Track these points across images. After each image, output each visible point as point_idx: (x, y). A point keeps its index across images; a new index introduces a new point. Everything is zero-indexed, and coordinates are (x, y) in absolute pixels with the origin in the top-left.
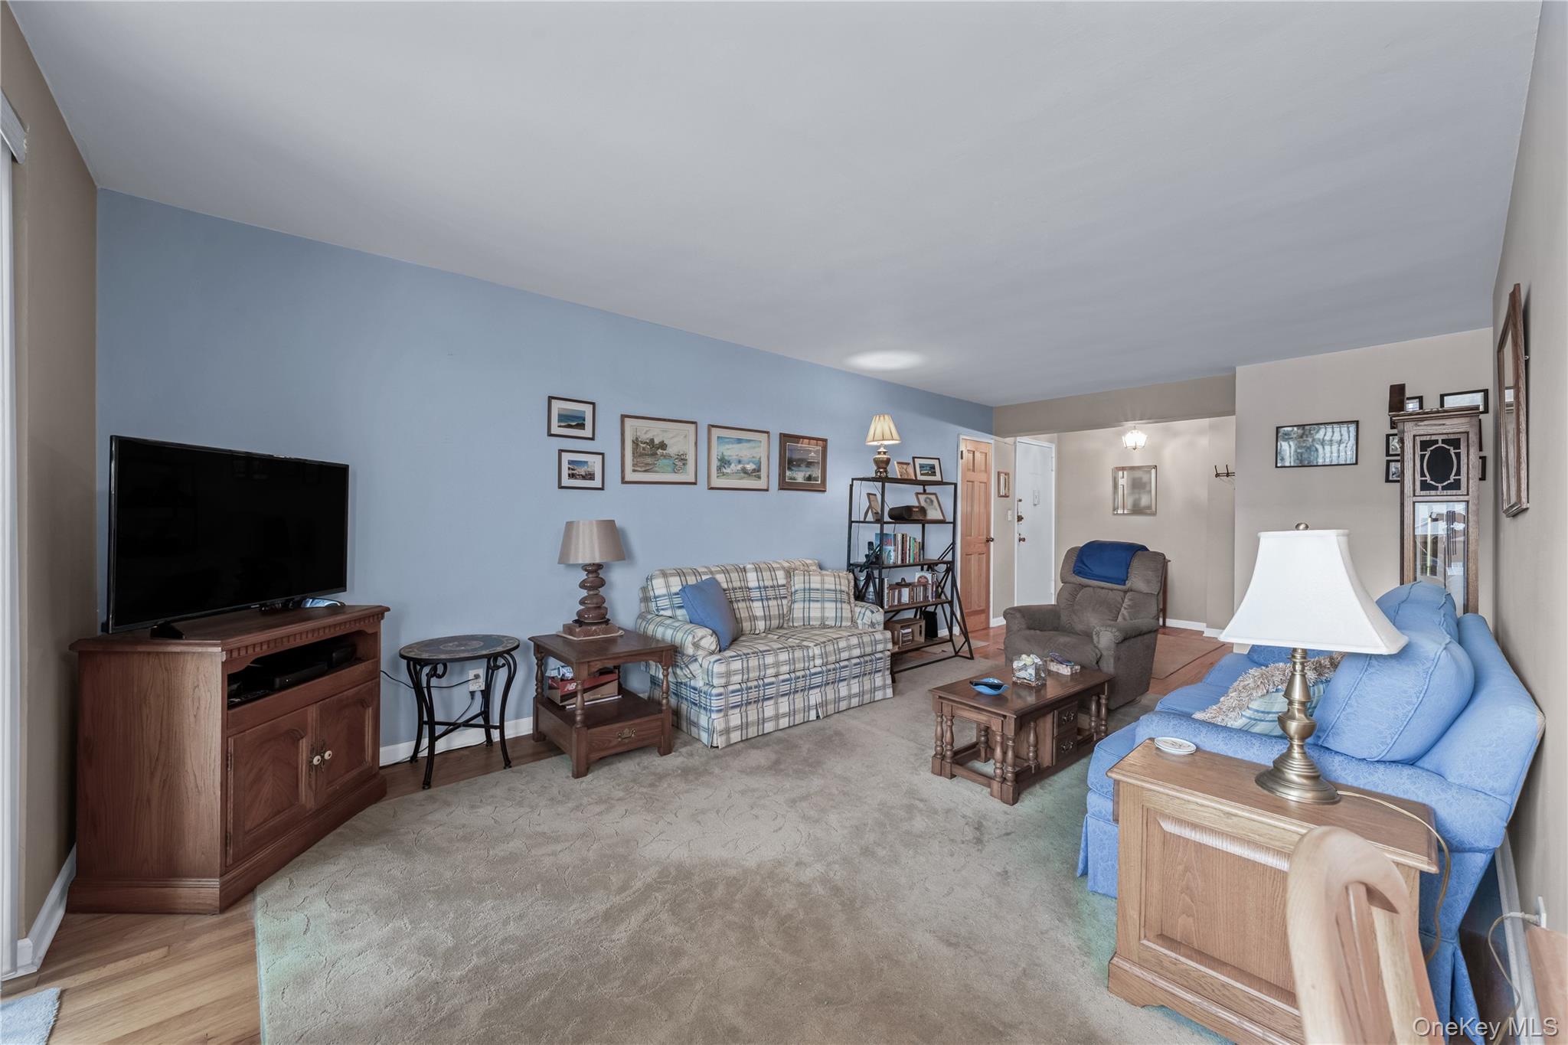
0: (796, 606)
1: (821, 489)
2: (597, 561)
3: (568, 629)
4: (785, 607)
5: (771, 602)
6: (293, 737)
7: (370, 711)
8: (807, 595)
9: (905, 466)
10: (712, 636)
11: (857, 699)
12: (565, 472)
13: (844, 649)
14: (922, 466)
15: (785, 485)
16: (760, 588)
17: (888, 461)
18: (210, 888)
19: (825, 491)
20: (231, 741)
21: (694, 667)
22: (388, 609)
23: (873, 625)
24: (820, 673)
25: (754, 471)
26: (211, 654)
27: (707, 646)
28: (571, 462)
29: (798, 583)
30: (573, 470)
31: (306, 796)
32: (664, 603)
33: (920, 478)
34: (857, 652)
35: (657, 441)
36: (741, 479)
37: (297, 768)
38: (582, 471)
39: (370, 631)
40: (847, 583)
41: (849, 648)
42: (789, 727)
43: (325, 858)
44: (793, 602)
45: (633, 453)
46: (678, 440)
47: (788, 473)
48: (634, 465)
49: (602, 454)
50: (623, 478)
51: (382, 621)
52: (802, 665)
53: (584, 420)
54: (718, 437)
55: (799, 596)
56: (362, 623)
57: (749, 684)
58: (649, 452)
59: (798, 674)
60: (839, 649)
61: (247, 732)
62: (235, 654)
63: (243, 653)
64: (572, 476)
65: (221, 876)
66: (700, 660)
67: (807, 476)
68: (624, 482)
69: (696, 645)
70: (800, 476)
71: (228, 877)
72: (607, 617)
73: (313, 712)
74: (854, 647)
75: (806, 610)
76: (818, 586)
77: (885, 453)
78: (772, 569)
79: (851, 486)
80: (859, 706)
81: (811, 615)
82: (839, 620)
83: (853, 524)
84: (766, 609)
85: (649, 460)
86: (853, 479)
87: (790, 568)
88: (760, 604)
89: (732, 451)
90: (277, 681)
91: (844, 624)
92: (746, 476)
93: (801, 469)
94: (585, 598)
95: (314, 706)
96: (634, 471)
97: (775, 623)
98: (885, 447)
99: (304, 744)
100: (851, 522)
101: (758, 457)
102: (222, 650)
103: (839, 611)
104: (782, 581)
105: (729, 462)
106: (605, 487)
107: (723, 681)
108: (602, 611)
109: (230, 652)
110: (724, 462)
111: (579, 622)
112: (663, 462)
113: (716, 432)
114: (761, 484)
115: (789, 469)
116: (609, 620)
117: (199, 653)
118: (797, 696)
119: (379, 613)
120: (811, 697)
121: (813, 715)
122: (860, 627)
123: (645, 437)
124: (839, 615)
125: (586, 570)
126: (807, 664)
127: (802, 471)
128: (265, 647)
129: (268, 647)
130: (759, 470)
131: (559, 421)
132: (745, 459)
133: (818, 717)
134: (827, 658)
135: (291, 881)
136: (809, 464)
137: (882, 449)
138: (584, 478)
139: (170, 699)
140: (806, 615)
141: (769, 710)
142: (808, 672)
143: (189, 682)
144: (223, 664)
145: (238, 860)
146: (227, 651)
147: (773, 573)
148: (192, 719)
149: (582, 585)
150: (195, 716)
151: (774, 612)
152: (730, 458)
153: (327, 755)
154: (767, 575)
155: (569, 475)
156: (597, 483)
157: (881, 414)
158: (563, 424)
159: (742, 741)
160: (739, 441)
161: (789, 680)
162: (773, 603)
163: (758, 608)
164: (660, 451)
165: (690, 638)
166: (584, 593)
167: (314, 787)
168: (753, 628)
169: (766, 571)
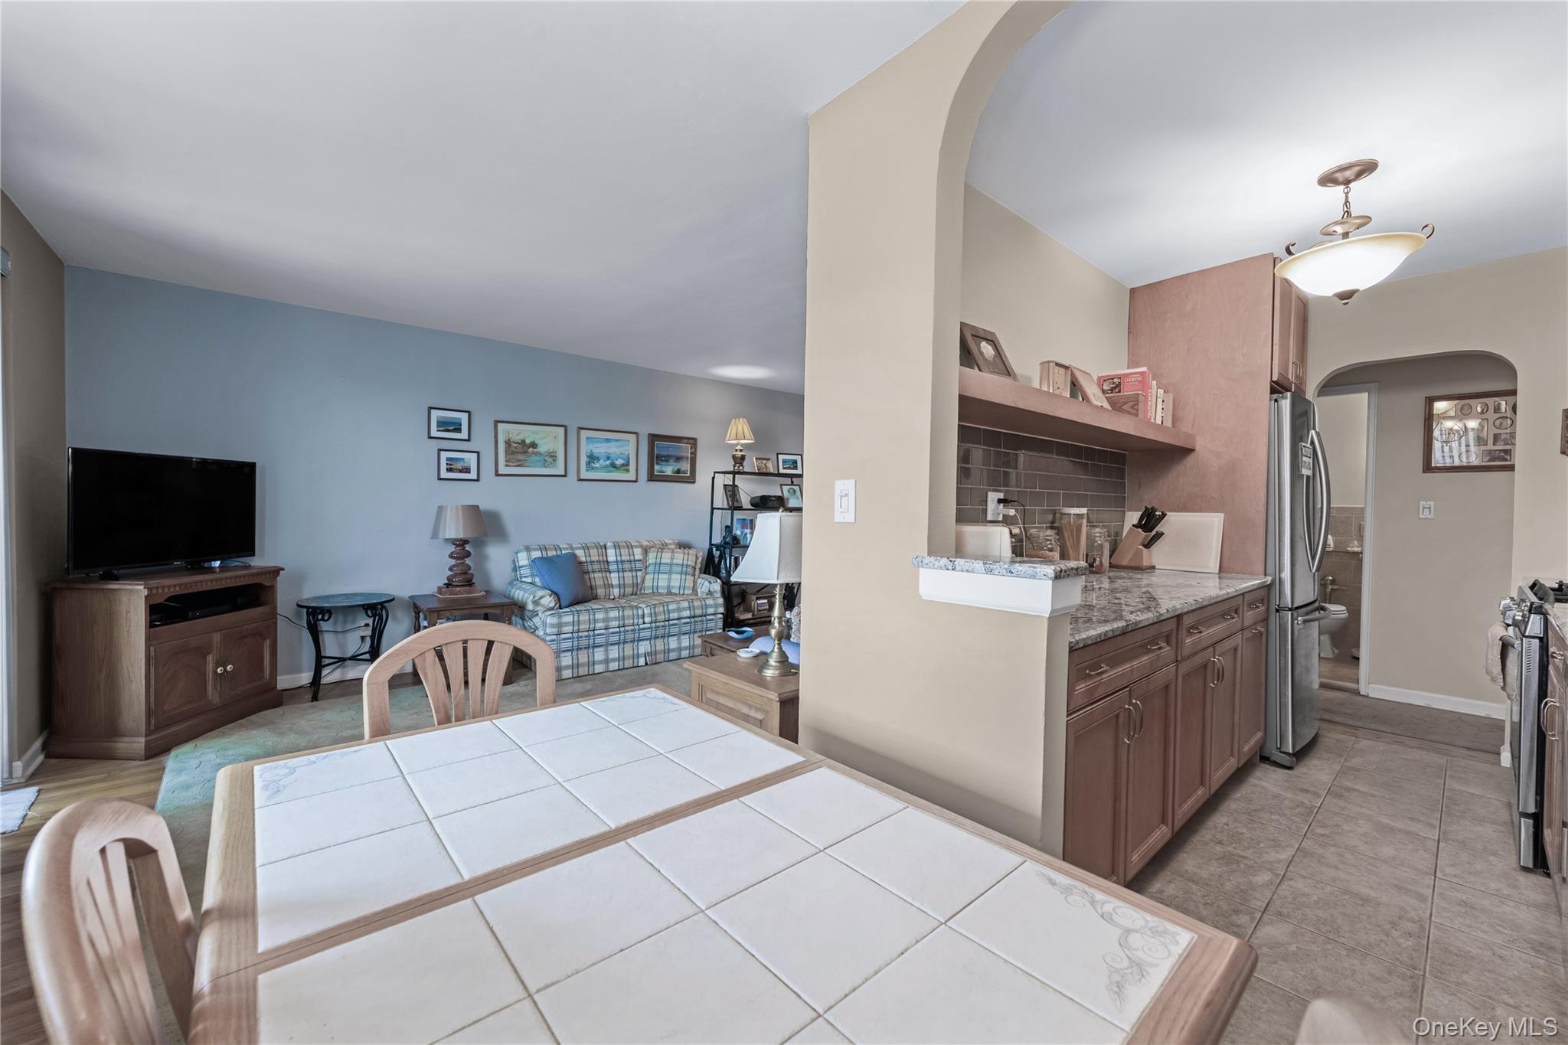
0: (647, 577)
1: (691, 480)
2: (461, 536)
3: (440, 589)
4: (639, 578)
5: (626, 574)
6: (203, 651)
7: (267, 643)
8: (657, 568)
9: (764, 462)
10: (550, 596)
11: (687, 651)
12: (443, 467)
13: (674, 611)
14: (784, 462)
15: (652, 477)
16: (617, 562)
17: (743, 458)
18: (139, 744)
19: (694, 482)
20: (152, 649)
21: (536, 620)
22: (283, 569)
23: (710, 593)
24: (648, 628)
25: (623, 465)
26: (137, 590)
27: (546, 604)
28: (448, 459)
29: (652, 558)
30: (450, 465)
31: (212, 694)
32: (525, 571)
33: (782, 471)
34: (687, 613)
35: (528, 441)
36: (610, 472)
37: (205, 674)
38: (459, 466)
39: (267, 584)
40: (695, 558)
41: (679, 610)
42: (619, 670)
43: (224, 735)
44: (646, 573)
45: (506, 452)
46: (549, 440)
47: (656, 467)
48: (506, 461)
49: (478, 453)
50: (497, 471)
51: (278, 578)
52: (631, 622)
53: (461, 425)
54: (587, 438)
55: (650, 569)
56: (259, 578)
57: (580, 634)
58: (519, 451)
59: (627, 628)
60: (668, 610)
61: (165, 644)
62: (154, 591)
63: (160, 591)
64: (449, 470)
65: (146, 736)
66: (540, 614)
67: (676, 469)
68: (497, 474)
69: (536, 603)
70: (669, 470)
71: (149, 738)
72: (473, 581)
73: (217, 638)
74: (684, 609)
75: (656, 581)
76: (668, 561)
77: (741, 450)
78: (629, 546)
79: (713, 478)
80: (689, 657)
81: (659, 584)
82: (682, 589)
83: (715, 511)
84: (621, 579)
85: (521, 457)
86: (715, 473)
87: (647, 546)
88: (616, 575)
89: (600, 449)
90: (190, 613)
91: (686, 592)
92: (614, 469)
93: (669, 463)
94: (454, 566)
95: (219, 633)
96: (507, 466)
97: (629, 590)
98: (742, 445)
99: (211, 658)
100: (713, 509)
101: (627, 453)
102: (145, 588)
103: (683, 581)
104: (638, 557)
105: (598, 458)
106: (481, 478)
107: (555, 630)
108: (468, 576)
109: (150, 589)
110: (592, 458)
111: (448, 585)
112: (534, 458)
113: (584, 434)
114: (631, 476)
115: (657, 463)
116: (473, 583)
117: (130, 589)
118: (626, 645)
119: (276, 571)
120: (640, 647)
121: (642, 661)
122: (699, 595)
123: (518, 438)
124: (682, 584)
125: (454, 544)
126: (636, 621)
127: (671, 465)
128: (178, 588)
129: (180, 589)
130: (627, 464)
131: (438, 426)
132: (613, 456)
133: (646, 664)
134: (656, 616)
135: (196, 745)
136: (678, 459)
137: (739, 447)
138: (461, 471)
139: (111, 620)
140: (655, 584)
141: (599, 655)
142: (637, 627)
143: (123, 609)
144: (146, 597)
145: (158, 729)
146: (148, 589)
147: (631, 550)
148: (126, 633)
149: (451, 556)
150: (128, 631)
151: (628, 581)
152: (599, 455)
153: (229, 668)
154: (624, 551)
155: (447, 469)
156: (473, 475)
157: (738, 417)
158: (441, 429)
159: (573, 678)
160: (608, 440)
161: (619, 632)
162: (628, 574)
163: (614, 579)
164: (531, 450)
165: (532, 597)
166: (453, 562)
167: (219, 689)
168: (607, 594)
169: (624, 547)
